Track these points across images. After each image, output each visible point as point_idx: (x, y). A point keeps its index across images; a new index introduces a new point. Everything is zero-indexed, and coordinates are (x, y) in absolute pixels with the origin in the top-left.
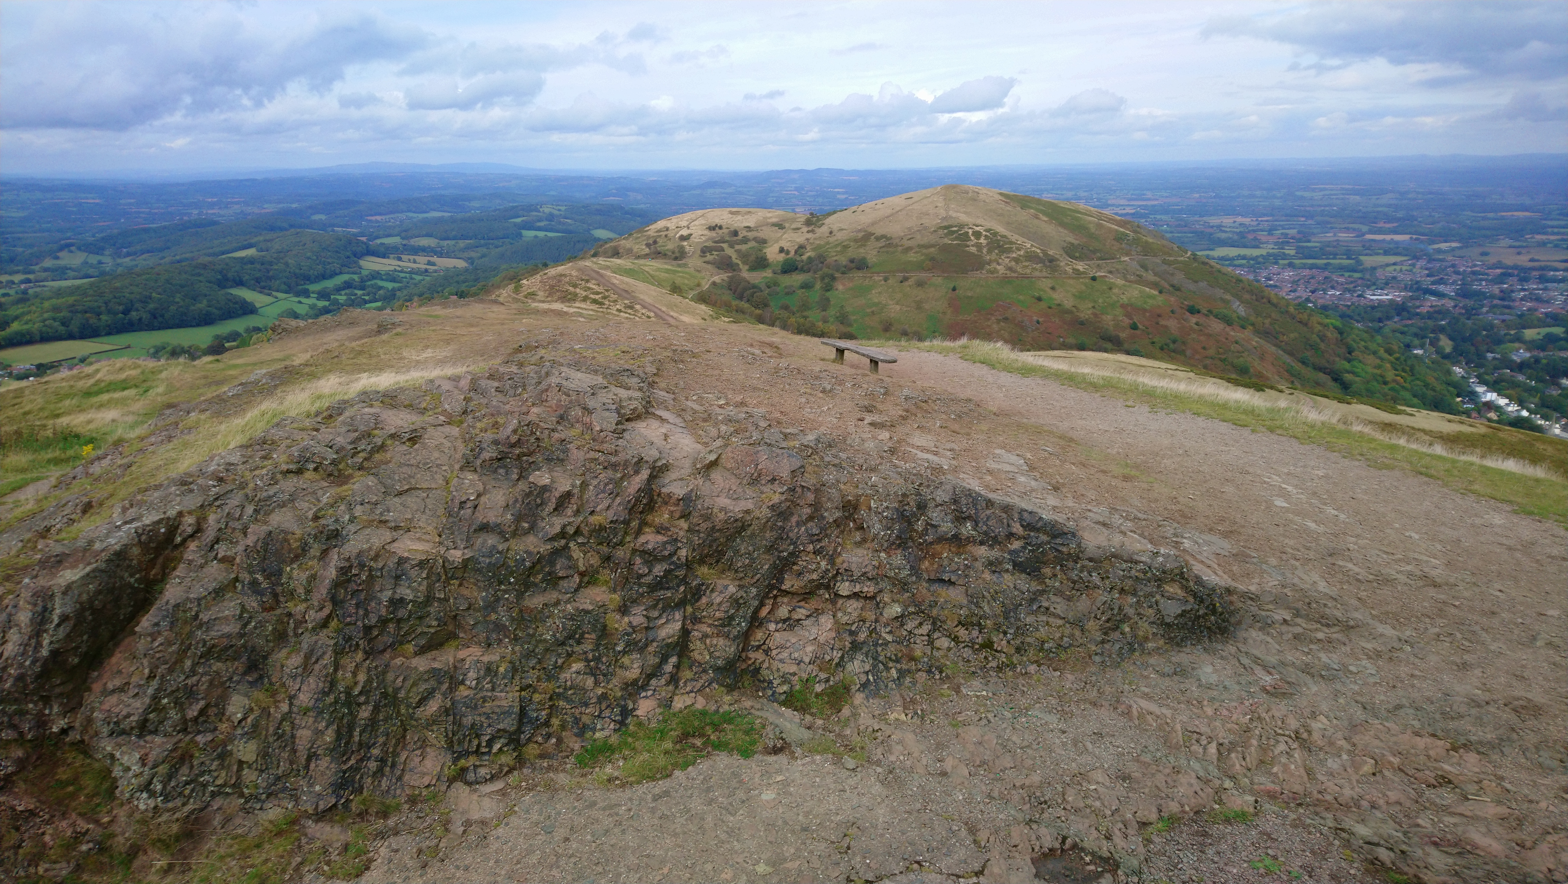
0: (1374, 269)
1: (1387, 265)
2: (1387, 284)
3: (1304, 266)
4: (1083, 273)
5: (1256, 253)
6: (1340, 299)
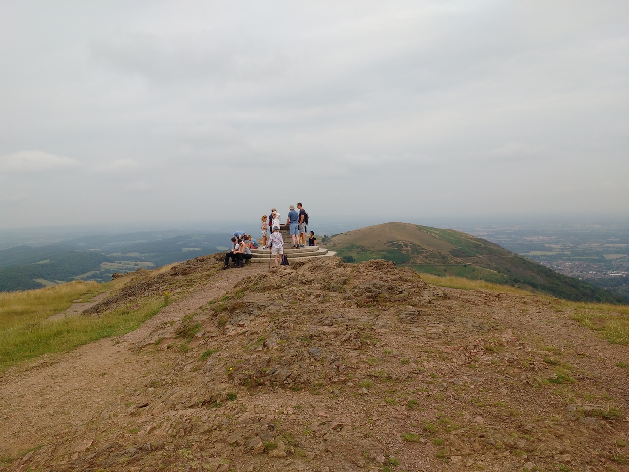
0: (611, 261)
1: (617, 259)
2: (617, 269)
3: (575, 260)
4: (460, 263)
5: (550, 253)
6: (595, 276)
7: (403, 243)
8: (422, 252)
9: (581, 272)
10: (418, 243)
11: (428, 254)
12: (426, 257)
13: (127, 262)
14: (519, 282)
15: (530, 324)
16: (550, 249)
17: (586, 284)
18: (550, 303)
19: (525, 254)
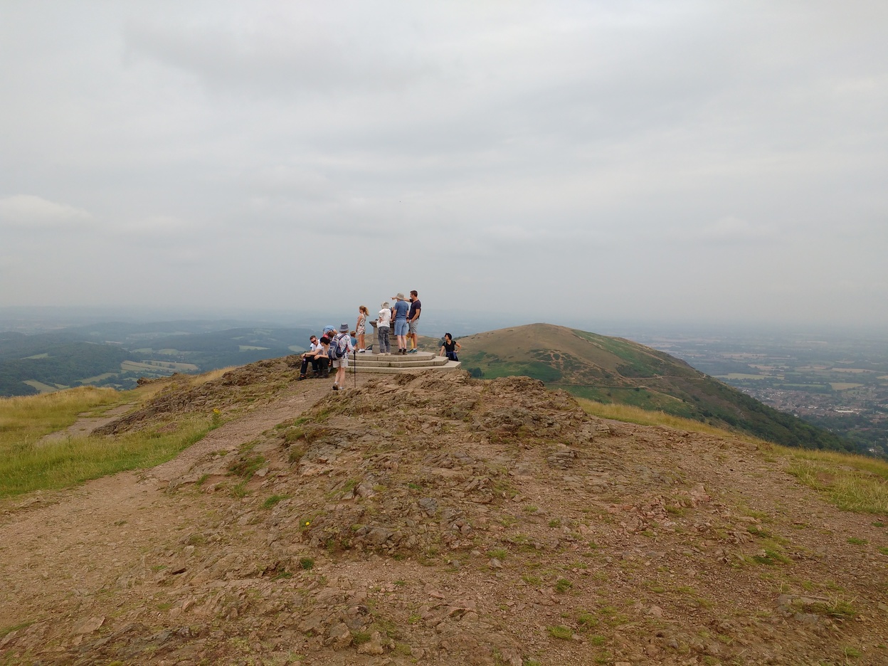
0: (839, 392)
1: (849, 389)
2: (849, 403)
4: (631, 385)
5: (757, 377)
6: (816, 412)
7: (552, 354)
8: (578, 368)
9: (798, 406)
10: (573, 354)
11: (587, 370)
12: (584, 375)
13: (158, 362)
14: (711, 416)
15: (729, 477)
16: (757, 372)
17: (804, 422)
18: (757, 449)
19: (721, 376)
